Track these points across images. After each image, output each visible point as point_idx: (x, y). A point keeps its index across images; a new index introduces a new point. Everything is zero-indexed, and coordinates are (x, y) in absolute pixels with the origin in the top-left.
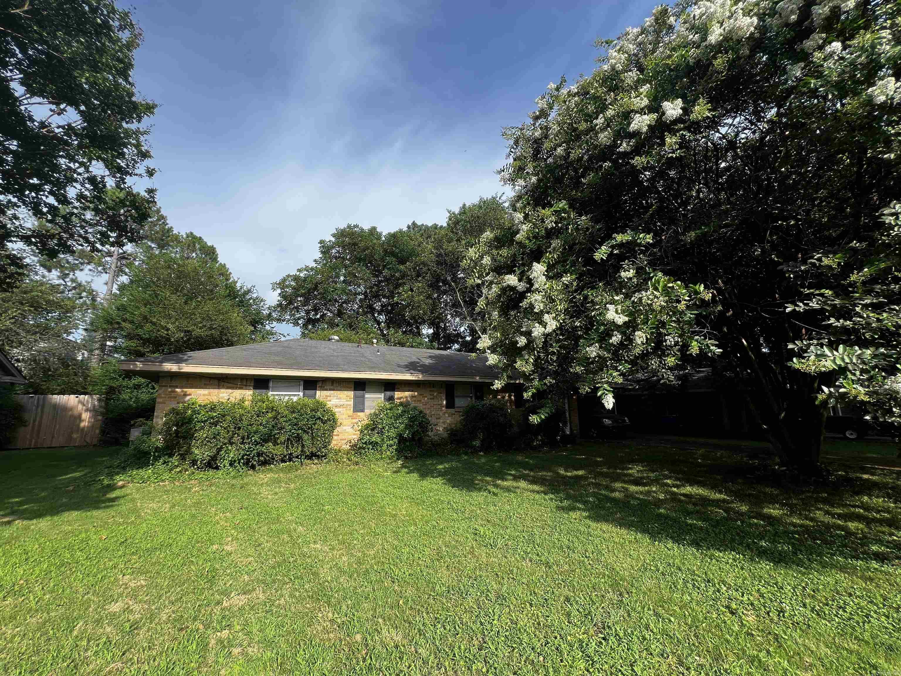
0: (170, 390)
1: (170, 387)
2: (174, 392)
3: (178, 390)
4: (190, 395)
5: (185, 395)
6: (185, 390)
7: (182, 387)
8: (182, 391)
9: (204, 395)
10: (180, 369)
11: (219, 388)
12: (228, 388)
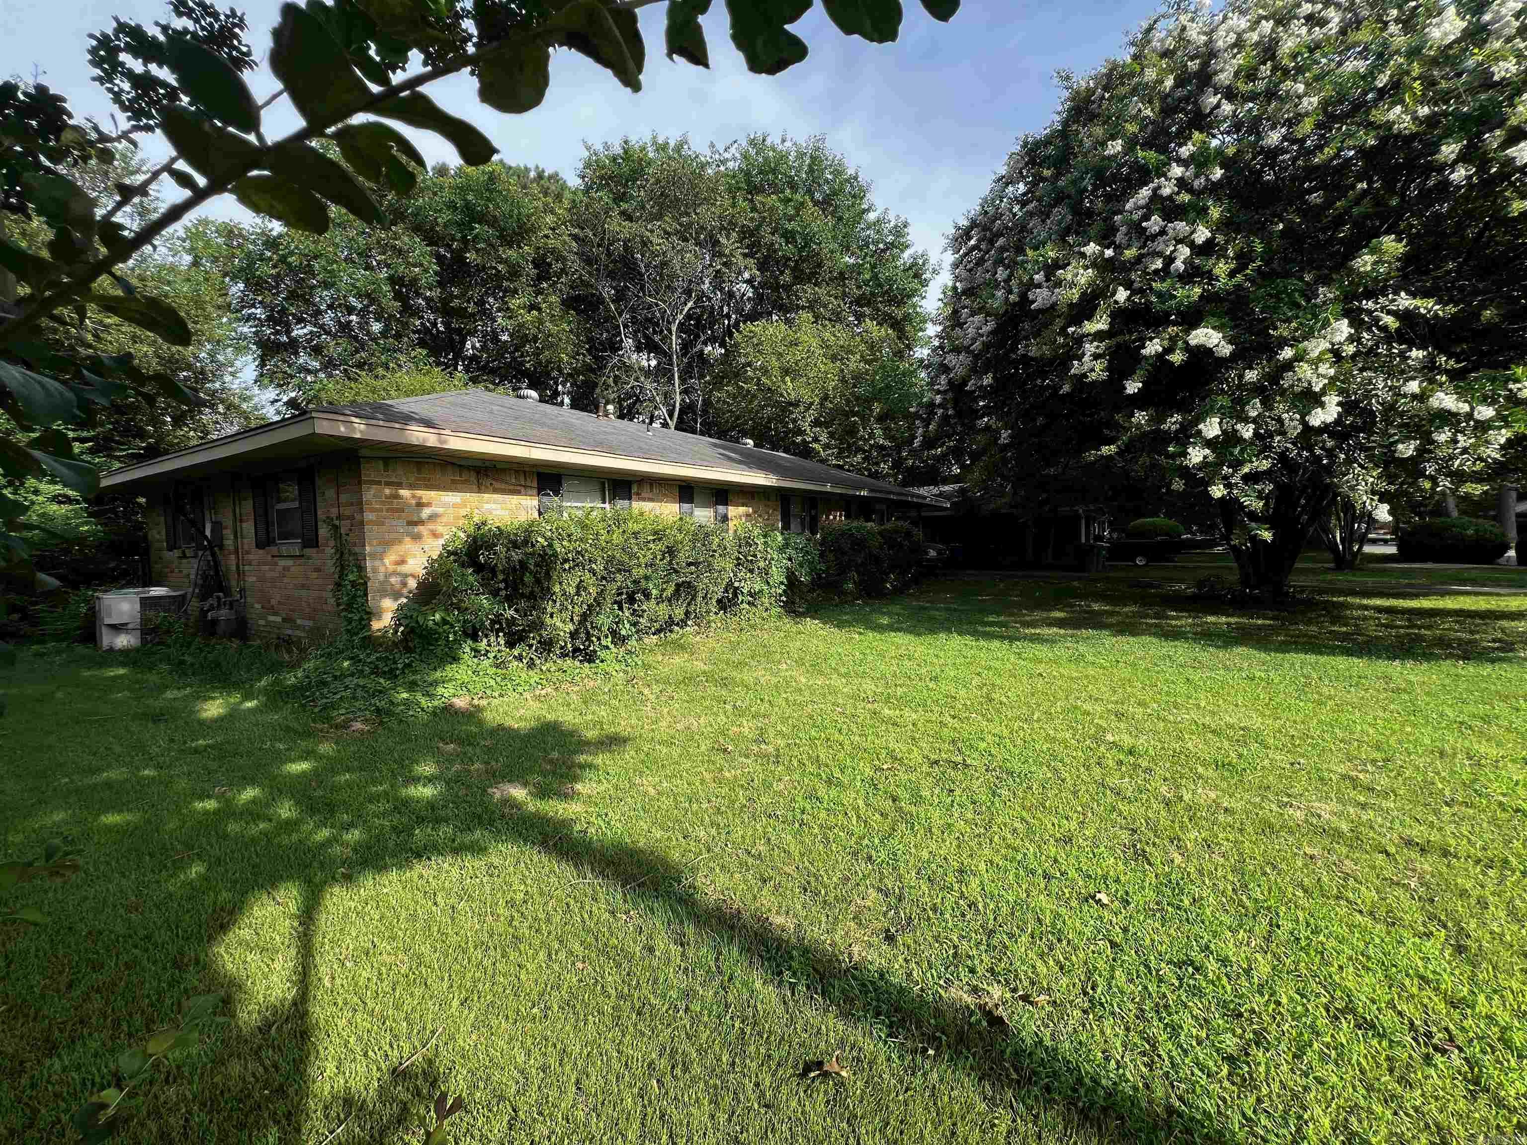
0: (387, 491)
1: (388, 484)
2: (397, 497)
3: (405, 493)
4: (429, 505)
5: (420, 505)
6: (419, 493)
7: (411, 487)
8: (414, 496)
9: (455, 506)
10: (441, 442)
11: (479, 491)
12: (496, 491)
